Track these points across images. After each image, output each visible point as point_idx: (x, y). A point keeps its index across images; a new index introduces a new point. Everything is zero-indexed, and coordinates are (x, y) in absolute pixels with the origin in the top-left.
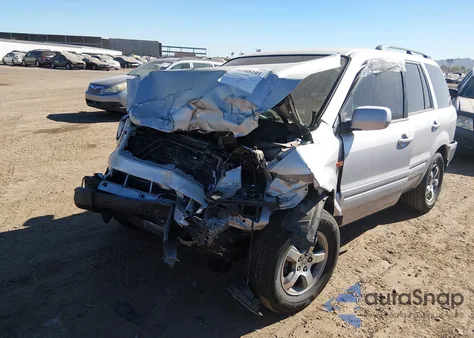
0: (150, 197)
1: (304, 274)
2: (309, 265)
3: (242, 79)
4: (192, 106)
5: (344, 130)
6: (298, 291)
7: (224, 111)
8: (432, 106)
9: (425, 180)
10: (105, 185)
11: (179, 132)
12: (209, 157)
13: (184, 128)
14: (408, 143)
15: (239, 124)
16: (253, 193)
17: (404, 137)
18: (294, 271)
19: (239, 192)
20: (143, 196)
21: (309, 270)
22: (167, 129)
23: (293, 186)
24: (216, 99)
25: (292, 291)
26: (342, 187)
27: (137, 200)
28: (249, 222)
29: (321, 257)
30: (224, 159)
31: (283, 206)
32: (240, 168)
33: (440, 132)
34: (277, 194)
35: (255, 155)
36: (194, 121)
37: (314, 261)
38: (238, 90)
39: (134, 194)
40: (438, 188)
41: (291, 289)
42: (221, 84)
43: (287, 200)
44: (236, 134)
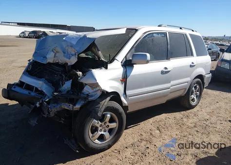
0: (33, 94)
1: (104, 133)
2: (107, 129)
3: (73, 38)
4: (54, 51)
5: (128, 64)
6: (101, 141)
7: (64, 53)
8: (192, 55)
9: (189, 92)
10: (15, 88)
11: (49, 64)
12: (61, 75)
13: (51, 61)
14: (169, 72)
15: (69, 59)
16: (76, 92)
17: (166, 68)
18: (98, 131)
19: (68, 92)
20: (30, 93)
21: (107, 131)
22: (45, 62)
23: (95, 90)
24: (62, 48)
25: (97, 141)
26: (127, 92)
27: (27, 95)
28: (71, 105)
29: (114, 125)
30: (66, 76)
31: (90, 99)
32: (71, 80)
33: (197, 68)
34: (87, 93)
35: (77, 74)
36: (56, 58)
37: (110, 127)
38: (71, 43)
39: (26, 92)
40: (199, 97)
41: (97, 140)
42: (64, 40)
43: (92, 96)
44: (69, 64)
